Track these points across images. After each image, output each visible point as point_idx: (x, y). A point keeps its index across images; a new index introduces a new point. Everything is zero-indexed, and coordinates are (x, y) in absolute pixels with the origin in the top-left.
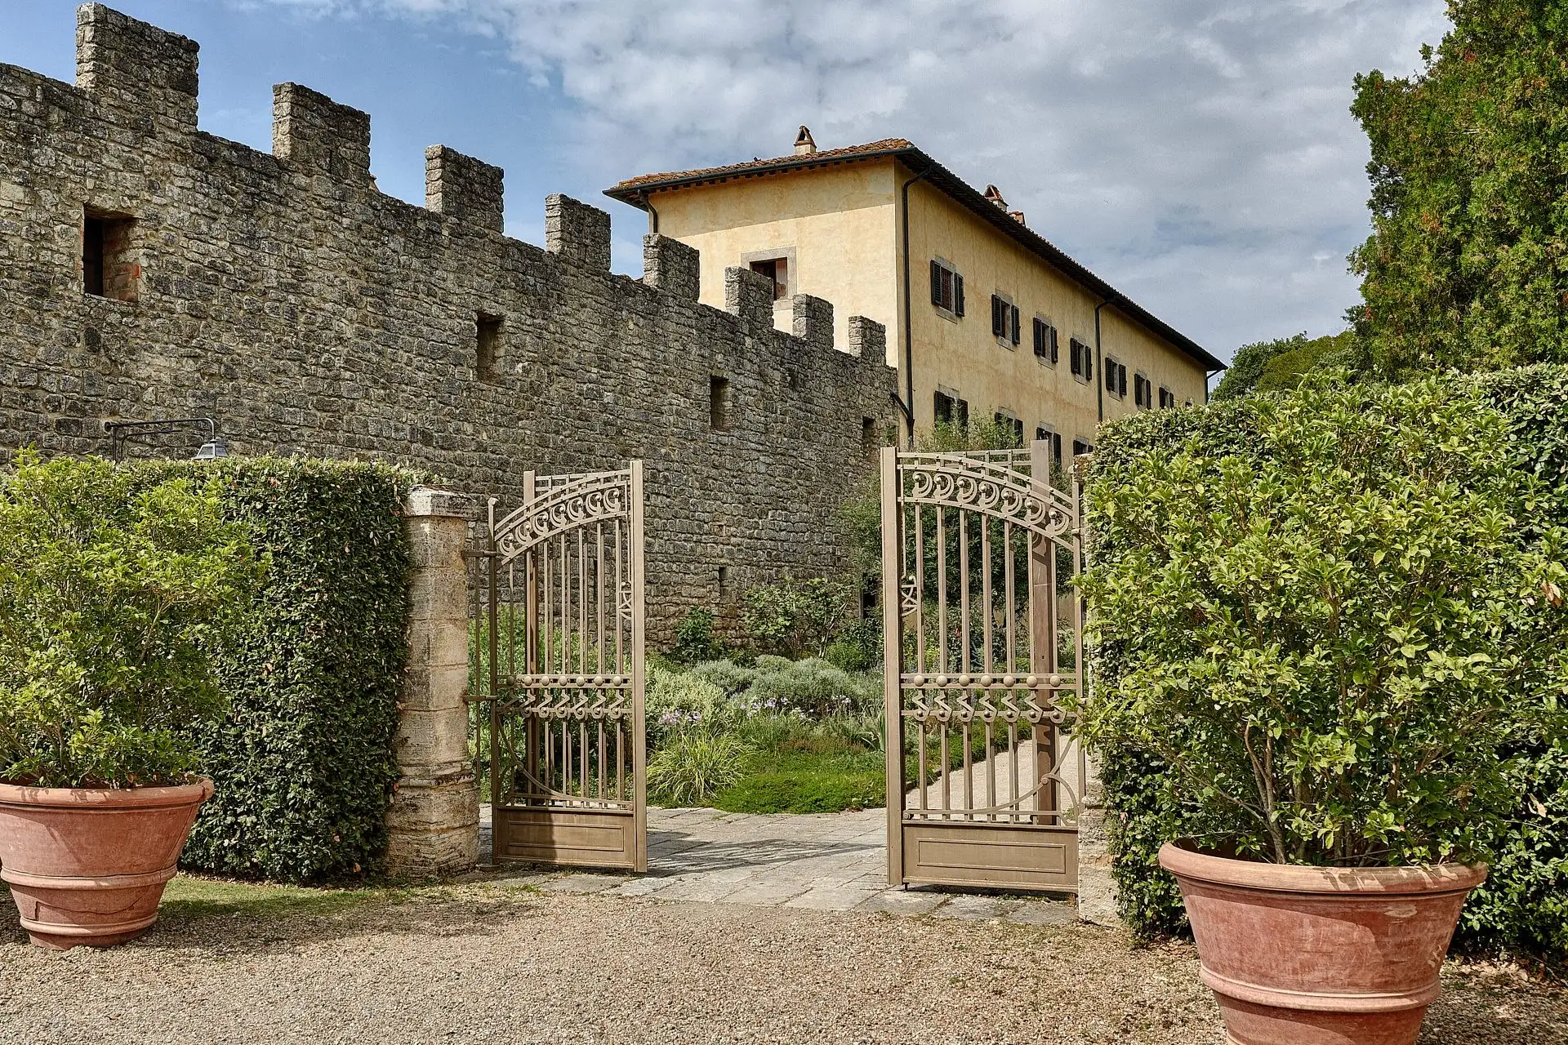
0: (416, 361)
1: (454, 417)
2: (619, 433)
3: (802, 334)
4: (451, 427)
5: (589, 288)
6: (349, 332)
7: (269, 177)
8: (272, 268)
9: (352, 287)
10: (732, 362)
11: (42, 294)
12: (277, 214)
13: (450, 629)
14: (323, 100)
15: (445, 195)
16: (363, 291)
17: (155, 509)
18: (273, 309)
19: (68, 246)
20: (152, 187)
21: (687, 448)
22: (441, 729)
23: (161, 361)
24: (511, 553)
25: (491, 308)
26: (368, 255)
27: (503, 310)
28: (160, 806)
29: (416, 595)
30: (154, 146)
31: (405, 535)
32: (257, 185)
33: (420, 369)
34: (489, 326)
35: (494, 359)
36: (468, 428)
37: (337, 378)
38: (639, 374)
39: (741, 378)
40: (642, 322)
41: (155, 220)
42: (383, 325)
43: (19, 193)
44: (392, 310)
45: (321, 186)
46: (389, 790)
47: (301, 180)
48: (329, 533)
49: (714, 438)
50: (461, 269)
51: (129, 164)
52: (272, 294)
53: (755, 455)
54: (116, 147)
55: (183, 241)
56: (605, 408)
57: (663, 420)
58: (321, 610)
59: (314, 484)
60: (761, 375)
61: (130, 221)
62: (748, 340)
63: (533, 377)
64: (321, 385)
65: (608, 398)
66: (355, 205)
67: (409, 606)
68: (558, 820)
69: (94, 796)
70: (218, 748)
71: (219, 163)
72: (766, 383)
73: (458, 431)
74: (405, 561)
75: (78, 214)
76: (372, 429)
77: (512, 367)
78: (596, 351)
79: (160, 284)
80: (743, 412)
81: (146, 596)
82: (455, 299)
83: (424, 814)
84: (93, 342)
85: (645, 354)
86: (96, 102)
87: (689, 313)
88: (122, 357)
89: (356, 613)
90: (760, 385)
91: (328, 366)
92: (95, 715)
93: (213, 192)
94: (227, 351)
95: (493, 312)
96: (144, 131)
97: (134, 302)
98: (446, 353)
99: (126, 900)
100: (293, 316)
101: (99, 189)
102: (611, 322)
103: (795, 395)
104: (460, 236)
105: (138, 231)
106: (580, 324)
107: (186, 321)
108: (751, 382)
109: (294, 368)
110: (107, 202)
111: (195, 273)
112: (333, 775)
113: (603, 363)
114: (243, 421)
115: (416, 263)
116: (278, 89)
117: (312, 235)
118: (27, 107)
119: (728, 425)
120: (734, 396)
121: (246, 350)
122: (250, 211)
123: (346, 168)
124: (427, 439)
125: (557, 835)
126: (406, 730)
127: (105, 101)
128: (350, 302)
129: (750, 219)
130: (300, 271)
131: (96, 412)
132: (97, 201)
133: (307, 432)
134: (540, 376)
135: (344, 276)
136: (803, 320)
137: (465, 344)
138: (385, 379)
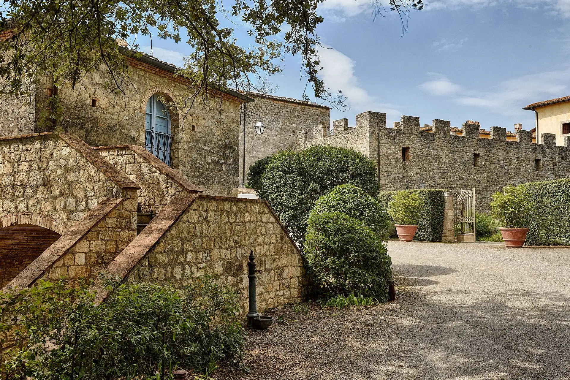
0: (461, 164)
1: (468, 174)
2: (509, 174)
3: (566, 146)
4: (468, 176)
5: (501, 145)
6: (447, 161)
7: (432, 137)
8: (432, 152)
9: (447, 153)
10: (542, 155)
11: (396, 162)
12: (433, 142)
13: (450, 211)
14: (441, 121)
15: (466, 132)
16: (449, 153)
17: (412, 197)
18: (433, 159)
19: (400, 153)
20: (412, 142)
21: (529, 176)
22: (449, 224)
23: (414, 170)
24: (458, 201)
25: (477, 152)
26: (450, 147)
27: (479, 152)
28: (413, 227)
29: (445, 206)
30: (413, 135)
31: (444, 198)
32: (429, 138)
33: (461, 166)
34: (476, 156)
35: (478, 162)
36: (472, 176)
37: (445, 169)
38: (514, 161)
39: (545, 159)
40: (515, 150)
41: (413, 147)
42: (453, 159)
43: (393, 147)
44: (455, 156)
45: (441, 136)
46: (442, 231)
47: (438, 136)
48: (433, 199)
49: (537, 173)
50: (470, 146)
51: (409, 140)
52: (433, 156)
53: (550, 176)
54: (407, 137)
55: (417, 150)
56: (505, 169)
57: (521, 170)
58: (432, 208)
59: (431, 193)
60: (552, 157)
61: (409, 148)
62: (547, 150)
63: (487, 165)
64: (442, 171)
65: (506, 167)
66: (448, 138)
67: (444, 208)
68: (465, 236)
69: (406, 226)
70: (420, 225)
71: (423, 136)
72: (553, 159)
73: (469, 177)
74: (444, 202)
75: (401, 149)
76: (451, 178)
77: (482, 163)
78: (503, 157)
79: (414, 158)
80: (546, 166)
81: (411, 206)
82: (469, 152)
83: (446, 234)
84: (404, 168)
85: (516, 156)
86: (404, 131)
87: (529, 146)
88: (408, 170)
89: (437, 208)
90: (551, 159)
91: (443, 167)
92: (406, 217)
93: (422, 141)
94: (425, 167)
95: (477, 153)
96: (411, 134)
97: (410, 161)
98: (467, 162)
99: (410, 237)
100: (436, 159)
101: (404, 144)
102: (507, 151)
103: (563, 161)
104: (470, 139)
105: (410, 150)
106: (499, 152)
107: (418, 163)
108: (548, 159)
109: (437, 168)
110: (405, 146)
111: (419, 155)
112: (434, 228)
113: (504, 160)
114: (428, 178)
115: (460, 146)
116: (433, 120)
117: (440, 145)
118: (394, 134)
119: (541, 170)
120: (543, 163)
121: (428, 166)
122: (428, 143)
123: (446, 132)
124: (463, 179)
125: (465, 238)
126: (444, 224)
127: (405, 130)
128: (447, 155)
129: (562, 113)
130: (437, 152)
131: (404, 179)
132: (404, 146)
133: (439, 179)
134: (488, 164)
135: (446, 151)
136: (566, 142)
137: (471, 160)
138: (454, 169)
